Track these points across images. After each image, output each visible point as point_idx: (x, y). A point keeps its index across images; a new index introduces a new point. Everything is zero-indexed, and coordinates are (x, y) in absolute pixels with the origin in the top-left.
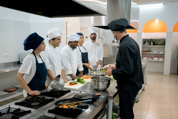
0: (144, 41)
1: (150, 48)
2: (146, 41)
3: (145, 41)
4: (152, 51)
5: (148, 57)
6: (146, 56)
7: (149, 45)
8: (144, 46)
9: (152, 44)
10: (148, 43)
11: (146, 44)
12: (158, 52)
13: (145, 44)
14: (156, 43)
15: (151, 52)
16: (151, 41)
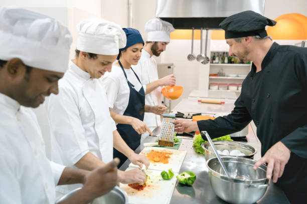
0: (212, 56)
1: (222, 68)
2: (216, 55)
3: (214, 56)
4: (226, 74)
5: (219, 85)
6: (216, 84)
7: (222, 63)
8: (212, 64)
9: (226, 61)
10: (219, 59)
11: (217, 61)
12: (238, 77)
13: (214, 62)
14: (233, 60)
15: (224, 76)
16: (225, 55)
